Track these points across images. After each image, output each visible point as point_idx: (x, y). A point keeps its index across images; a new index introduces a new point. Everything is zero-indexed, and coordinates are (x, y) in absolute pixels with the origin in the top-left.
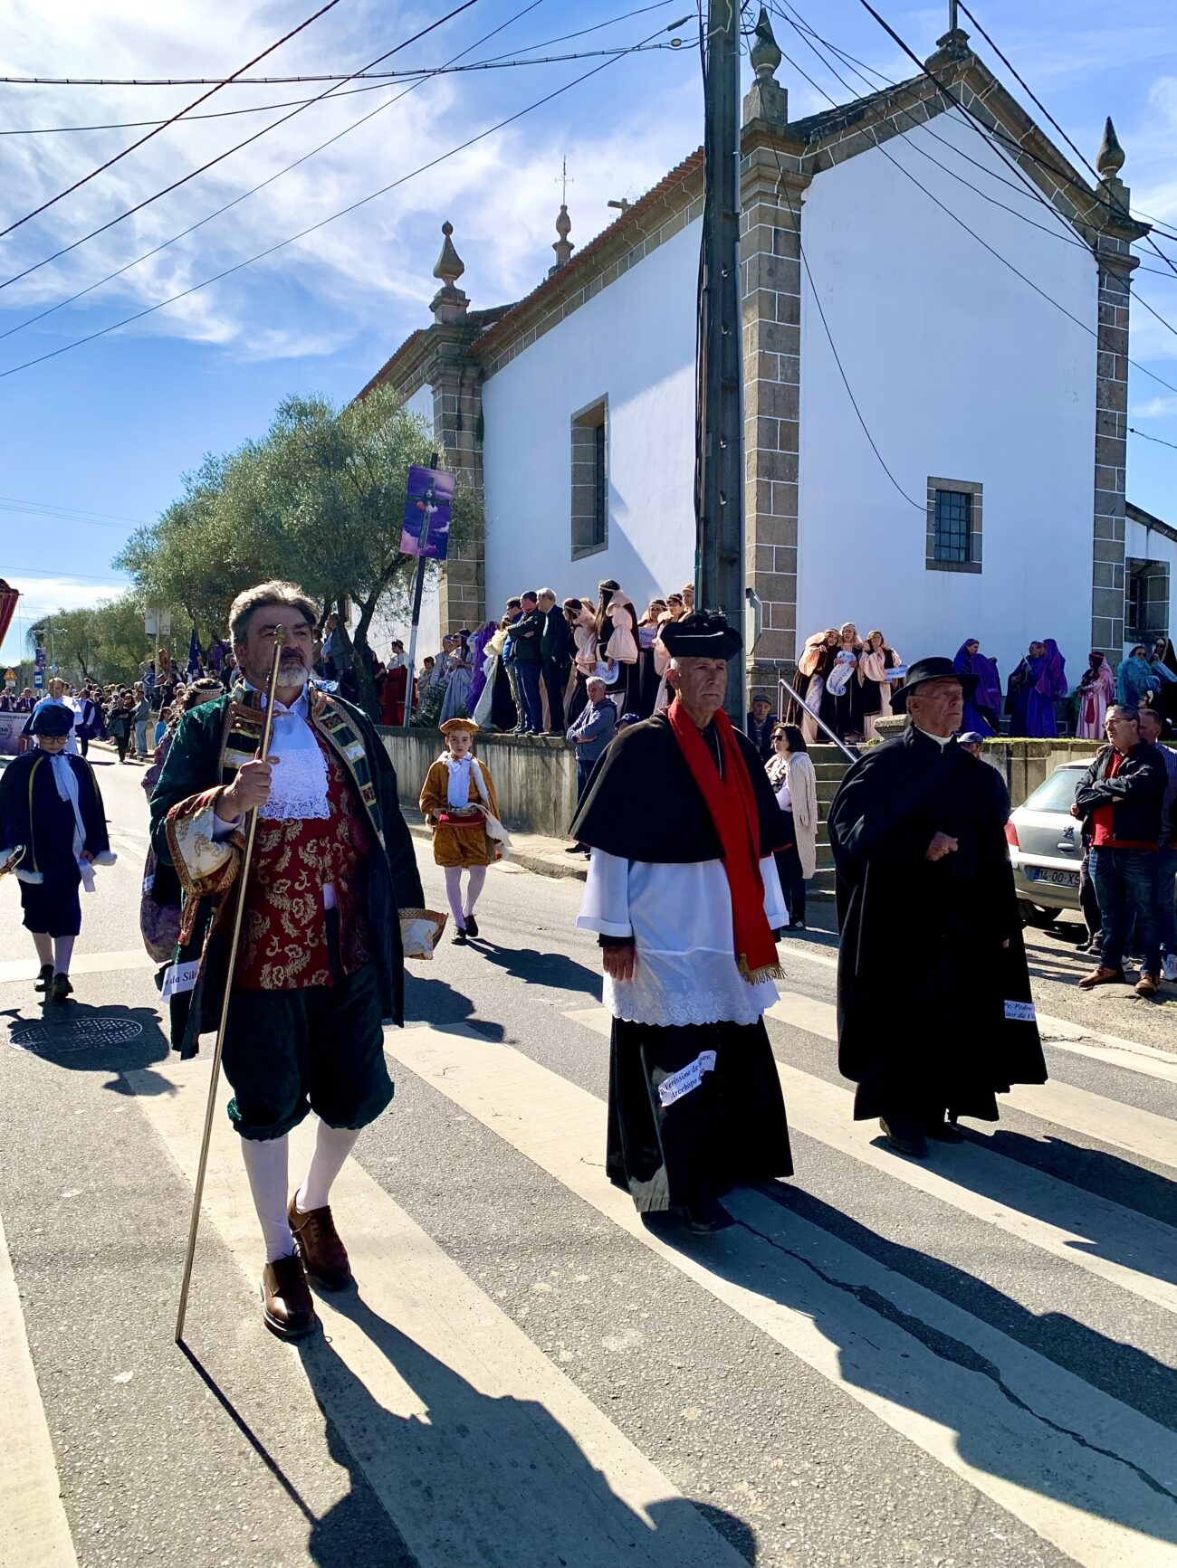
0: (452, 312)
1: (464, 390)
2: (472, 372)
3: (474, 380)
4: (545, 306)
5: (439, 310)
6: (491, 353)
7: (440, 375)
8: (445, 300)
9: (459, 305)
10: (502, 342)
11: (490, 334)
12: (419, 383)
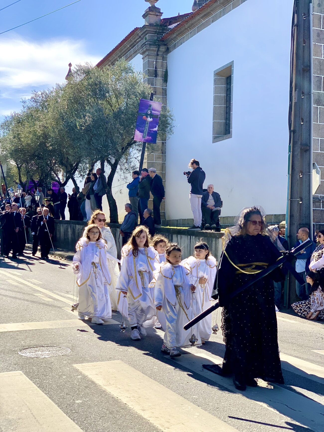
0: (153, 19)
1: (159, 57)
2: (163, 49)
3: (164, 52)
4: (202, 18)
5: (147, 17)
6: (172, 39)
7: (147, 50)
8: (151, 13)
9: (157, 15)
10: (179, 34)
11: (173, 30)
12: (135, 53)
